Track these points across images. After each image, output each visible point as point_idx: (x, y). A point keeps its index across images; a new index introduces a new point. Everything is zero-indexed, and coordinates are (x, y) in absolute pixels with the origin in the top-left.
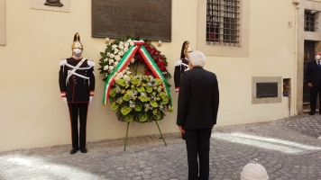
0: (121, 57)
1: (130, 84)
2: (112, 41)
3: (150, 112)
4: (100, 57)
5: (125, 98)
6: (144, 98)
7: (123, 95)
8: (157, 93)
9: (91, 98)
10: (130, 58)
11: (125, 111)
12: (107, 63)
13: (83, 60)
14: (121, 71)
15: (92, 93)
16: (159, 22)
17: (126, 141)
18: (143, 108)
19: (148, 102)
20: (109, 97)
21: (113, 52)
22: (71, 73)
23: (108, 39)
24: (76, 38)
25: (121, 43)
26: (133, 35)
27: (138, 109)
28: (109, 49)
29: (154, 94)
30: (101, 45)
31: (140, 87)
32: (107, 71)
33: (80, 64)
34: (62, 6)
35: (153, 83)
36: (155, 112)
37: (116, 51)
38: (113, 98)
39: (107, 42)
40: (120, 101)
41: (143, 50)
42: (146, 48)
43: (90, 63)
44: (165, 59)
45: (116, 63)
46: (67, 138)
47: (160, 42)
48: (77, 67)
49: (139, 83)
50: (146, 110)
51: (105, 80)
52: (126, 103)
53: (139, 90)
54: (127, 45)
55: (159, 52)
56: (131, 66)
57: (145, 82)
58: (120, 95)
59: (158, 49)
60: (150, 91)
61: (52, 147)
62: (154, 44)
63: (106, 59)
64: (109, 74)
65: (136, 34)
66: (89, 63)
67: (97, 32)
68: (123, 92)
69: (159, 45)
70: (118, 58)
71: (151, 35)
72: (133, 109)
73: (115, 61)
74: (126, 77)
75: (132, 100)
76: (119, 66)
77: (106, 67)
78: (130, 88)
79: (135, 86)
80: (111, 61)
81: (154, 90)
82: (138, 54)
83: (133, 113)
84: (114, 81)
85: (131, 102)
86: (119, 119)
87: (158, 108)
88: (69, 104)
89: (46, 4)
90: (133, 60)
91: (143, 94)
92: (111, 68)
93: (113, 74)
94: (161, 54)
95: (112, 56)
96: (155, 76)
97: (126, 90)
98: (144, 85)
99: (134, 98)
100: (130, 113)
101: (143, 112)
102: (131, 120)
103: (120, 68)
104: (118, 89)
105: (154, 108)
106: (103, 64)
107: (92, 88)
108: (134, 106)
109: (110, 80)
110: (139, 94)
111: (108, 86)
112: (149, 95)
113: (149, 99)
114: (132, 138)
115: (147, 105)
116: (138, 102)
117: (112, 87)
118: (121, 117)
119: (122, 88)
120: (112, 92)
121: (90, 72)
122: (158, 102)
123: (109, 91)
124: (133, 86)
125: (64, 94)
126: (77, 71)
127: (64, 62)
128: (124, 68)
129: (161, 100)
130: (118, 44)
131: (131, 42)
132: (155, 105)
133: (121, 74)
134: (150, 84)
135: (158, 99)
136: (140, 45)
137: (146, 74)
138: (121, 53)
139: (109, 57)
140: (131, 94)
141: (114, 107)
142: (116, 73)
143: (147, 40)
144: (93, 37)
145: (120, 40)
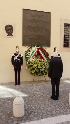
0: (32, 53)
1: (35, 62)
2: (29, 47)
3: (42, 72)
4: (25, 53)
5: (33, 67)
6: (39, 67)
7: (32, 66)
8: (45, 65)
9: (22, 67)
10: (35, 53)
11: (33, 72)
12: (27, 55)
13: (19, 54)
14: (32, 58)
15: (22, 65)
16: (46, 40)
17: (33, 82)
18: (39, 71)
19: (41, 69)
20: (28, 66)
21: (29, 51)
22: (15, 58)
24: (17, 47)
25: (32, 48)
26: (37, 45)
27: (38, 71)
28: (28, 50)
29: (43, 66)
30: (25, 49)
31: (38, 63)
32: (27, 58)
33: (18, 55)
34: (13, 36)
35: (43, 62)
36: (43, 72)
37: (31, 51)
38: (29, 67)
39: (28, 48)
40: (31, 68)
41: (40, 50)
42: (41, 50)
44: (48, 53)
45: (30, 55)
46: (14, 80)
47: (46, 47)
48: (17, 56)
49: (38, 62)
50: (40, 71)
51: (27, 61)
52: (33, 69)
53: (38, 64)
54: (34, 48)
55: (46, 51)
56: (36, 56)
57: (40, 61)
58: (31, 66)
59: (46, 50)
60: (42, 65)
61: (9, 83)
62: (44, 48)
63: (27, 54)
64: (28, 59)
65: (37, 44)
66: (21, 55)
67: (24, 44)
68: (33, 65)
69: (46, 48)
70: (31, 53)
71: (43, 45)
72: (36, 71)
73: (30, 54)
74: (34, 60)
75: (36, 68)
76: (31, 56)
77: (27, 56)
78: (35, 64)
79: (37, 63)
80: (29, 54)
81: (43, 65)
82: (38, 52)
83: (36, 72)
84: (29, 61)
85: (35, 68)
87: (45, 71)
88: (15, 69)
89: (7, 36)
90: (36, 54)
91: (39, 66)
92: (29, 56)
93: (29, 59)
94: (47, 51)
95: (29, 52)
96: (44, 60)
97: (34, 64)
98: (40, 62)
99: (36, 67)
100: (35, 72)
101: (39, 72)
102: (35, 75)
104: (31, 64)
105: (43, 71)
106: (26, 55)
108: (36, 70)
109: (28, 61)
110: (38, 66)
111: (27, 63)
112: (41, 66)
113: (41, 67)
114: (36, 81)
115: (41, 70)
116: (37, 68)
117: (29, 63)
118: (32, 74)
119: (32, 63)
120: (29, 65)
121: (21, 58)
122: (45, 69)
123: (28, 64)
124: (36, 63)
125: (13, 65)
126: (17, 58)
127: (13, 55)
128: (33, 57)
129: (46, 68)
130: (31, 48)
131: (36, 47)
132: (43, 70)
133: (32, 59)
134: (42, 62)
135: (45, 67)
136: (39, 49)
137: (41, 59)
138: (32, 51)
139: (28, 53)
140: (35, 65)
141: (29, 70)
142: (30, 58)
143: (41, 47)
144: (23, 46)
145: (32, 47)
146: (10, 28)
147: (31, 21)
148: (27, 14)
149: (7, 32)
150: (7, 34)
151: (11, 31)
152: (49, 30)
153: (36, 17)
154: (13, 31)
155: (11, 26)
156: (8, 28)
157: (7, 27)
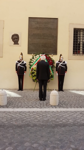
2: (34, 55)
4: (30, 60)
9: (25, 73)
11: (34, 78)
12: (31, 62)
13: (22, 61)
14: (35, 65)
15: (25, 72)
22: (19, 65)
23: (33, 54)
28: (33, 58)
30: (30, 56)
33: (21, 62)
34: (18, 44)
38: (31, 74)
39: (33, 55)
40: (33, 75)
43: (25, 62)
44: (54, 61)
47: (52, 55)
48: (20, 63)
51: (30, 68)
52: (35, 76)
58: (34, 73)
59: (52, 57)
61: (14, 89)
62: (50, 56)
64: (31, 66)
65: (43, 52)
67: (29, 52)
69: (52, 56)
70: (35, 60)
71: (49, 52)
76: (34, 63)
77: (31, 64)
84: (33, 68)
86: (33, 81)
92: (32, 64)
95: (33, 60)
102: (36, 81)
103: (35, 64)
107: (26, 70)
109: (31, 68)
111: (31, 70)
114: (36, 89)
117: (32, 70)
119: (34, 70)
123: (31, 72)
125: (16, 72)
126: (20, 65)
127: (17, 62)
130: (36, 56)
131: (40, 55)
138: (36, 59)
141: (31, 77)
142: (33, 66)
143: (47, 54)
144: (28, 54)
145: (37, 54)
146: (16, 36)
147: (37, 28)
148: (33, 22)
149: (13, 41)
150: (13, 43)
151: (17, 40)
152: (56, 37)
153: (41, 25)
154: (19, 39)
155: (17, 35)
156: (15, 37)
157: (13, 36)
